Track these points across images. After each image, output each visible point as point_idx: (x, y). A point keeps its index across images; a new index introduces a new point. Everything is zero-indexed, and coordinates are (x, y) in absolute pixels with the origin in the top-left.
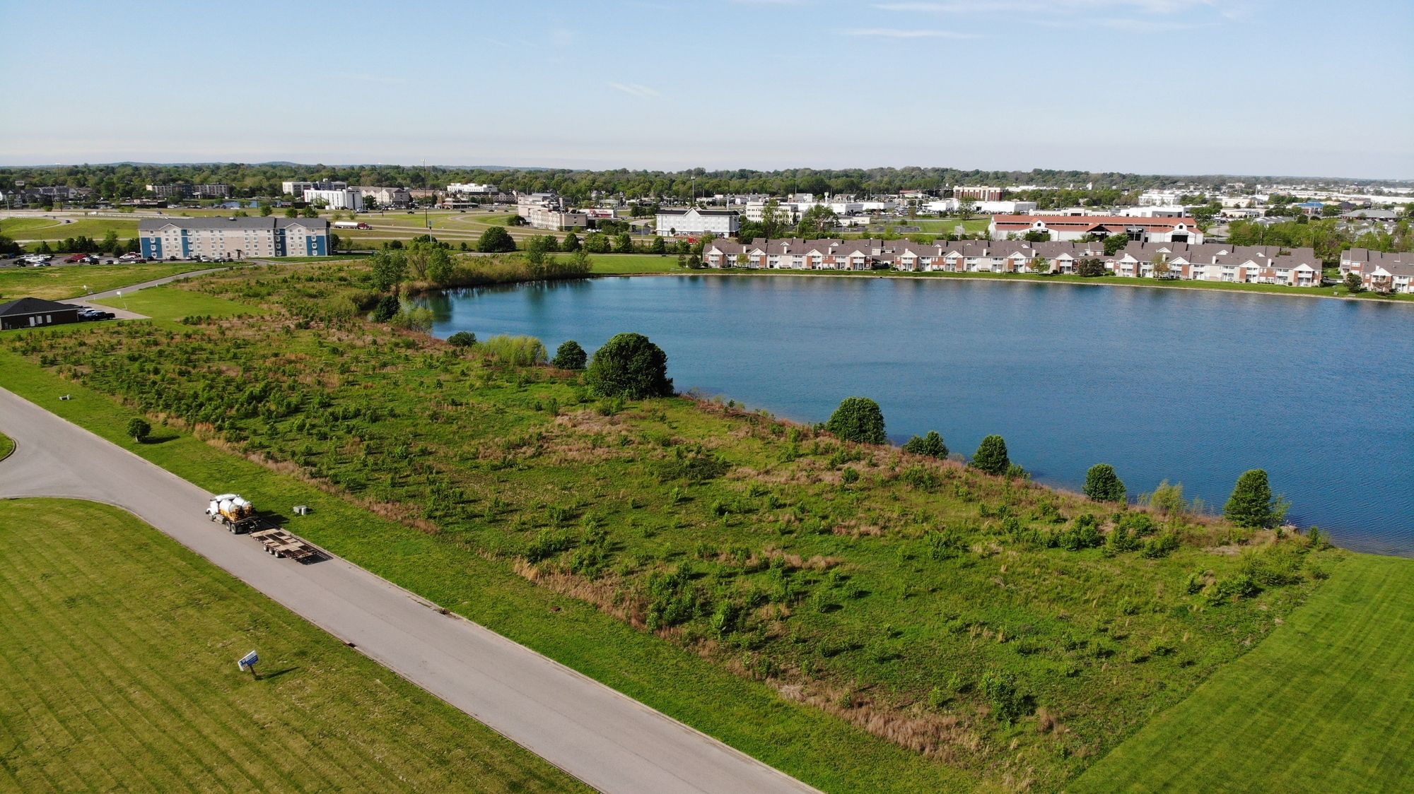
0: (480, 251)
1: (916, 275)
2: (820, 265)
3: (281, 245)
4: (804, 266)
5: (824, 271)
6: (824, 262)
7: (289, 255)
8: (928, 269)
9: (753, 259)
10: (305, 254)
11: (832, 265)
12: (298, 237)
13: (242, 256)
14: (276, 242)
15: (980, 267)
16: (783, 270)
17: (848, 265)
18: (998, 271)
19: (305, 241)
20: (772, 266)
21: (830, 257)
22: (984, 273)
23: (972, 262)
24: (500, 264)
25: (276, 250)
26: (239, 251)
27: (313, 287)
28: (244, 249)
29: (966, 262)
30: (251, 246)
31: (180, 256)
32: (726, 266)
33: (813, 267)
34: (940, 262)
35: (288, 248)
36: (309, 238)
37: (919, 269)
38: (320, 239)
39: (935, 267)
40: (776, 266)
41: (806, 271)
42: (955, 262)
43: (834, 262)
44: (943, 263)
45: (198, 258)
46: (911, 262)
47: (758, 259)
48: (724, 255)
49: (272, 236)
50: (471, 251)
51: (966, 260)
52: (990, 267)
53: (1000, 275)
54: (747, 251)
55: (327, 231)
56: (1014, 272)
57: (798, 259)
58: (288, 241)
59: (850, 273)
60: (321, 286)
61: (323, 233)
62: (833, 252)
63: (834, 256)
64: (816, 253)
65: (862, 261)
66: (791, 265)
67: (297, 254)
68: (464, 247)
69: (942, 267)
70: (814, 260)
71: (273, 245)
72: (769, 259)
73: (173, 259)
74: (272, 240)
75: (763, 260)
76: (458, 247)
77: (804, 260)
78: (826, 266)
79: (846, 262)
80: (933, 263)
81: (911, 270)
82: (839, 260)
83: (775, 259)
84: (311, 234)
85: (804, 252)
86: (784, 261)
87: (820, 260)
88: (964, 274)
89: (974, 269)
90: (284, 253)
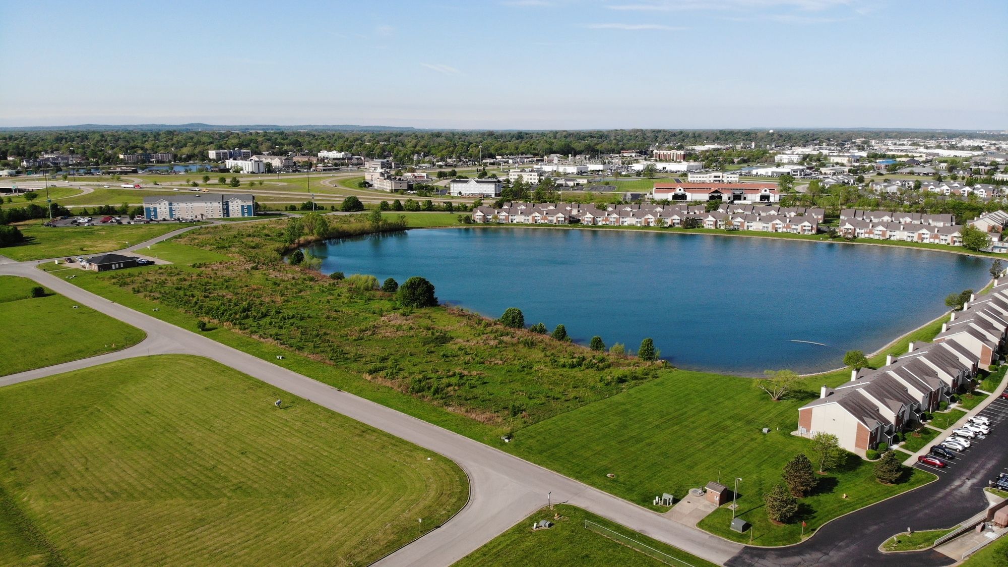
0: (343, 210)
1: (592, 227)
2: (540, 221)
3: (226, 211)
4: (530, 221)
5: (542, 225)
6: (541, 219)
7: (231, 216)
8: (600, 224)
9: (501, 217)
10: (240, 216)
11: (546, 221)
12: (235, 207)
13: (204, 218)
14: (223, 209)
15: (629, 223)
16: (518, 224)
17: (555, 221)
18: (639, 225)
19: (240, 208)
20: (512, 222)
21: (545, 217)
22: (631, 226)
23: (625, 220)
24: (355, 221)
25: (224, 213)
26: (202, 215)
27: (252, 241)
28: (205, 214)
29: (621, 220)
30: (209, 212)
31: (168, 218)
32: (486, 221)
33: (536, 222)
34: (607, 220)
35: (231, 212)
36: (242, 206)
37: (595, 223)
38: (249, 207)
39: (604, 223)
40: (515, 222)
41: (531, 225)
42: (615, 220)
43: (547, 219)
44: (608, 221)
45: (179, 219)
46: (590, 220)
47: (504, 218)
48: (484, 215)
49: (221, 206)
50: (337, 210)
51: (621, 219)
52: (634, 223)
53: (639, 228)
54: (498, 213)
55: (253, 202)
56: (647, 226)
57: (527, 218)
58: (230, 208)
59: (556, 226)
60: (257, 240)
61: (251, 203)
62: (546, 214)
63: (547, 216)
64: (537, 214)
65: (563, 219)
66: (523, 221)
67: (235, 216)
68: (333, 209)
69: (608, 222)
70: (536, 218)
71: (222, 211)
72: (510, 217)
73: (164, 220)
74: (221, 208)
75: (507, 218)
76: (329, 208)
77: (530, 218)
78: (542, 221)
79: (554, 219)
80: (603, 220)
81: (590, 224)
82: (550, 218)
83: (513, 217)
84: (244, 204)
85: (530, 214)
86: (519, 219)
87: (539, 218)
88: (619, 227)
89: (625, 224)
90: (228, 215)
